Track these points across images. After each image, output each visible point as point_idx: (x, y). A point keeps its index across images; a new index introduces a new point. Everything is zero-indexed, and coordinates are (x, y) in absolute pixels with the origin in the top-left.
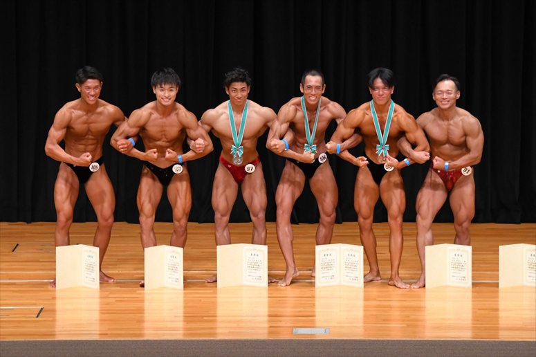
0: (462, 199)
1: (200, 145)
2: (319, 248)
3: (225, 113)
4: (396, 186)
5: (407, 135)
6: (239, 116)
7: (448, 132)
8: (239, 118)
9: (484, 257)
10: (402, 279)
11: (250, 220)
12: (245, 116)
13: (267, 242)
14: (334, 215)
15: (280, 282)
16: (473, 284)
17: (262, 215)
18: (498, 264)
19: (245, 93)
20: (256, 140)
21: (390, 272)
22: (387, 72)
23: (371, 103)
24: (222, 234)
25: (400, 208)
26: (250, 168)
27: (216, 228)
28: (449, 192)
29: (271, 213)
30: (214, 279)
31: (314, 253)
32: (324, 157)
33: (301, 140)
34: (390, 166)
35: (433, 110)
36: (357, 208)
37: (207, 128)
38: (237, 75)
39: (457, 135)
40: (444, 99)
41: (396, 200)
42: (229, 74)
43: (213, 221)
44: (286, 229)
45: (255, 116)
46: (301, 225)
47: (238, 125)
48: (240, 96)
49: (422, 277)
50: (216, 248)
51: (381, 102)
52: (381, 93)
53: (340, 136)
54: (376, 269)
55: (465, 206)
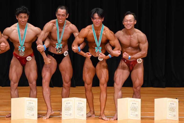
0: (137, 75)
1: (3, 46)
2: (64, 100)
3: (15, 29)
4: (104, 67)
5: (110, 42)
6: (22, 30)
7: (130, 41)
8: (23, 32)
9: (147, 104)
10: (106, 116)
11: (28, 85)
12: (26, 31)
13: (37, 96)
14: (70, 83)
15: (44, 117)
16: (141, 118)
17: (34, 83)
18: (154, 108)
19: (26, 19)
20: (31, 44)
21: (100, 112)
22: (100, 10)
23: (92, 25)
25: (105, 79)
26: (29, 58)
27: (11, 90)
28: (131, 71)
29: (39, 82)
30: (9, 115)
31: (61, 102)
32: (67, 53)
34: (102, 58)
35: (123, 30)
36: (84, 79)
37: (6, 37)
38: (22, 10)
39: (135, 43)
40: (128, 24)
41: (104, 75)
42: (18, 9)
43: (9, 85)
44: (47, 90)
45: (31, 31)
46: (55, 88)
47: (22, 35)
48: (23, 20)
49: (116, 114)
50: (11, 100)
51: (97, 26)
52: (97, 21)
53: (77, 43)
54: (93, 111)
55: (138, 79)
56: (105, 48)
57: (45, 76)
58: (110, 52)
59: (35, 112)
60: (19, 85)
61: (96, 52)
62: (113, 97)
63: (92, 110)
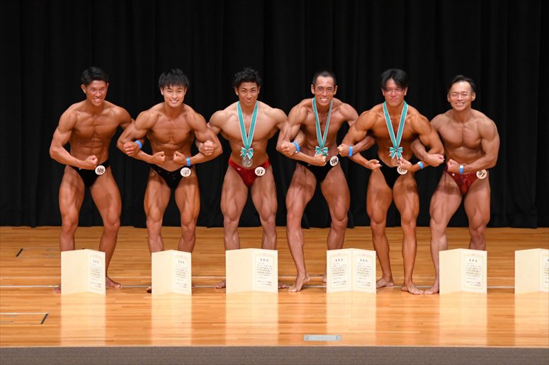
0: (478, 204)
1: (208, 147)
2: (330, 253)
3: (234, 114)
4: (410, 189)
5: (421, 138)
6: (248, 117)
7: (463, 134)
8: (248, 119)
9: (501, 262)
10: (415, 285)
11: (259, 224)
12: (254, 117)
14: (346, 219)
15: (291, 287)
16: (488, 289)
17: (272, 219)
18: (514, 269)
19: (255, 94)
20: (266, 142)
22: (400, 73)
23: (384, 104)
24: (231, 238)
25: (413, 213)
26: (260, 171)
27: (224, 233)
28: (464, 196)
29: (281, 218)
30: (223, 284)
31: (325, 258)
32: (336, 160)
33: (312, 143)
34: (404, 169)
35: (447, 113)
36: (369, 212)
37: (216, 130)
38: (246, 75)
39: (472, 137)
40: (458, 100)
41: (409, 204)
42: (239, 74)
43: (222, 225)
44: (297, 234)
45: (265, 117)
46: (312, 229)
47: (247, 127)
48: (249, 96)
49: (436, 282)
50: (225, 253)
51: (394, 104)
52: (394, 94)
53: (352, 139)
54: (388, 275)
55: (480, 210)
56: (410, 149)
57: (292, 205)
58: (423, 157)
59: (274, 278)
60: (240, 225)
61: (391, 157)
62: (429, 247)
63: (388, 274)
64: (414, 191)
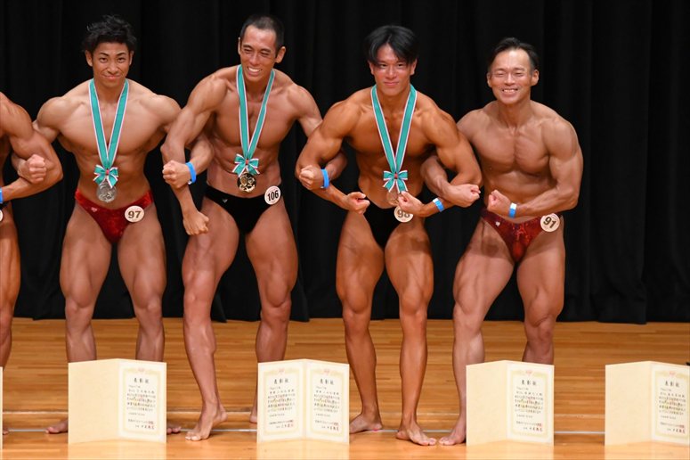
0: (541, 276)
1: (36, 167)
2: (264, 368)
3: (83, 103)
4: (416, 245)
5: (440, 151)
6: (110, 108)
7: (515, 148)
8: (110, 112)
9: (579, 386)
10: (422, 428)
12: (121, 110)
13: (165, 355)
14: (286, 305)
15: (190, 432)
16: (556, 437)
17: (155, 305)
18: (603, 399)
19: (124, 65)
20: (142, 157)
21: (401, 414)
22: (403, 33)
23: (373, 90)
24: (79, 340)
25: (422, 293)
26: (135, 214)
27: (67, 330)
28: (516, 261)
29: (173, 303)
30: (62, 427)
31: (254, 377)
32: (275, 194)
34: (407, 211)
35: (488, 106)
36: (341, 292)
37: (50, 133)
38: (109, 29)
39: (532, 154)
40: (507, 84)
41: (415, 274)
42: (95, 26)
43: (61, 314)
44: (203, 331)
46: (231, 324)
47: (108, 126)
48: (113, 69)
49: (461, 423)
50: (67, 368)
51: (392, 92)
52: (391, 73)
54: (373, 410)
55: (546, 289)
56: (419, 175)
57: (194, 279)
59: (158, 415)
61: (386, 190)
62: (451, 358)
63: (372, 408)
64: (425, 251)
